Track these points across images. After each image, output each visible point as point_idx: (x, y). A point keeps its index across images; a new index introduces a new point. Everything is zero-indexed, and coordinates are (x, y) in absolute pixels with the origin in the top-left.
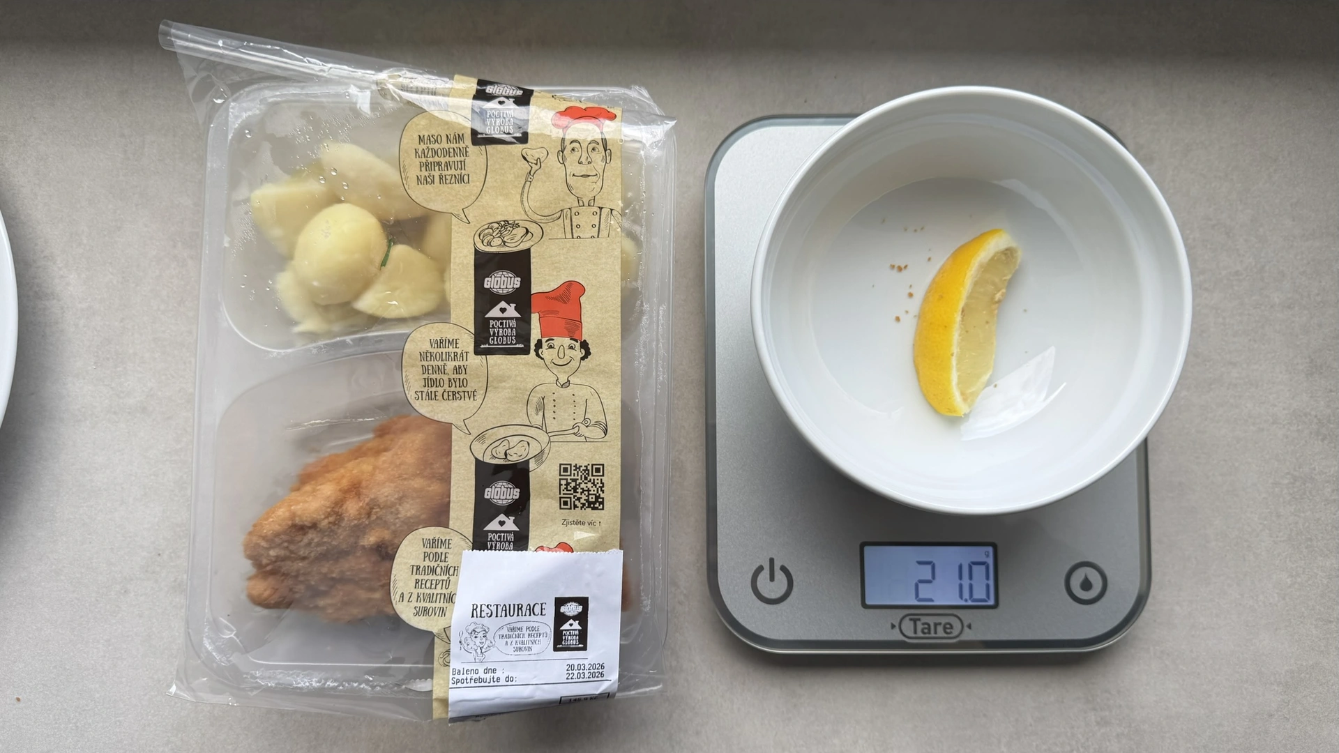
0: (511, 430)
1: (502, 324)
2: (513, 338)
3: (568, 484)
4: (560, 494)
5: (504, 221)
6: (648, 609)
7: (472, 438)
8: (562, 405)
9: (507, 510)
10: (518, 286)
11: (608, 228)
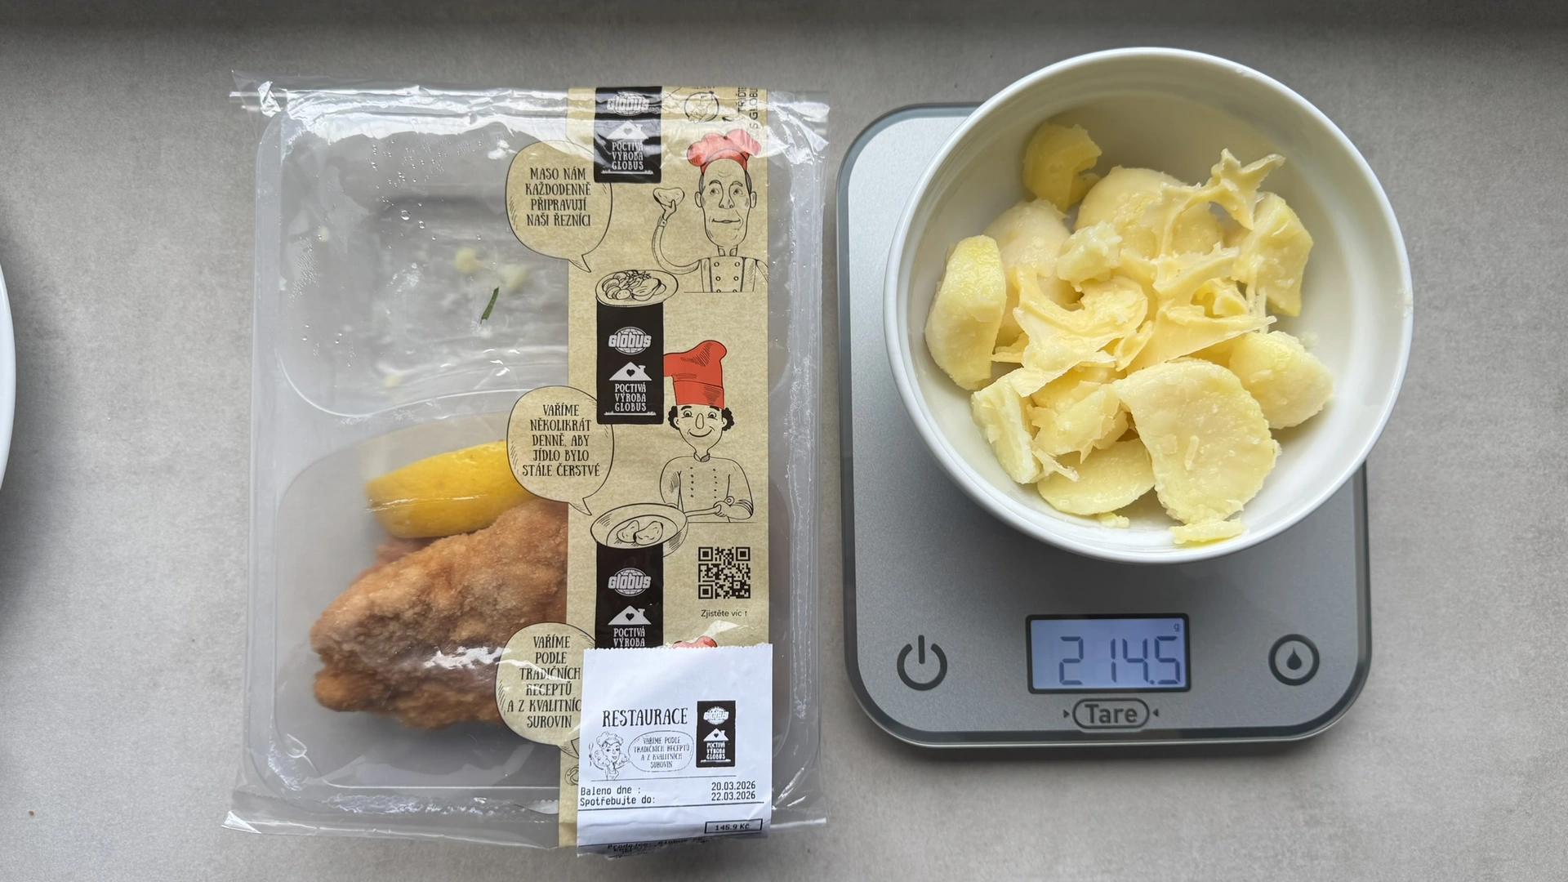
0: (640, 510)
1: (629, 388)
2: (643, 404)
3: (709, 570)
4: (699, 581)
5: (632, 271)
6: (803, 715)
7: (592, 519)
8: (701, 481)
9: (637, 601)
10: (648, 345)
11: (753, 281)
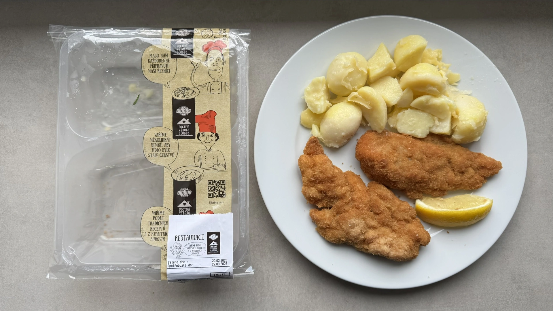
0: (188, 168)
1: (183, 127)
2: (188, 132)
3: (211, 188)
4: (208, 192)
5: (184, 87)
7: (172, 171)
8: (208, 158)
9: (187, 199)
10: (190, 112)
11: (225, 90)
